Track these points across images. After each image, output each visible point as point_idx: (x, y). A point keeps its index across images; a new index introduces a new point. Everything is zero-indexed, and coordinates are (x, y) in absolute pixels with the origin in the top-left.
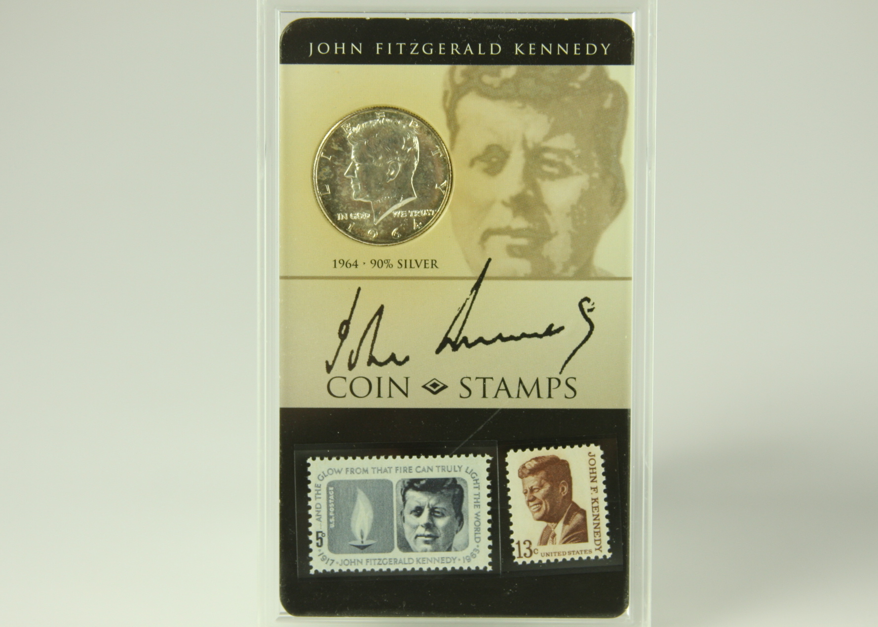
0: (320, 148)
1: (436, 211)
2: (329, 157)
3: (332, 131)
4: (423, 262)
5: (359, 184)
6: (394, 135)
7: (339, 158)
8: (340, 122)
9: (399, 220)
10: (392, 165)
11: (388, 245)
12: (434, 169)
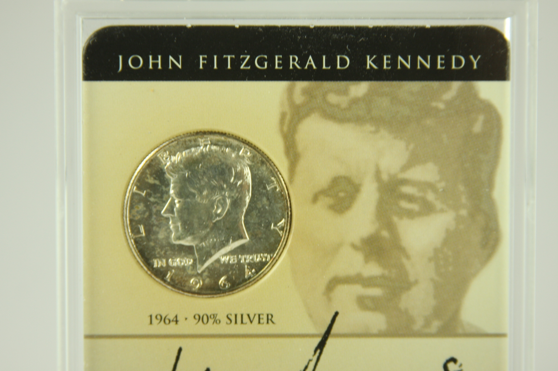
0: (132, 182)
1: (272, 255)
2: (143, 192)
3: (147, 162)
4: (257, 317)
5: (179, 224)
6: (221, 165)
7: (155, 193)
8: (156, 150)
9: (227, 265)
10: (219, 201)
11: (215, 296)
12: (269, 205)
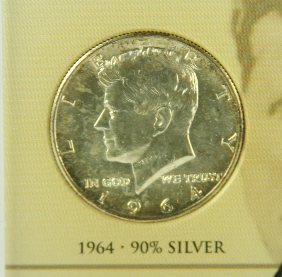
0: (59, 90)
1: (221, 174)
2: (73, 102)
3: (77, 67)
4: (204, 245)
5: (114, 139)
6: (163, 71)
7: (87, 104)
8: (87, 54)
9: (169, 186)
10: (161, 113)
11: (156, 221)
12: (219, 118)
